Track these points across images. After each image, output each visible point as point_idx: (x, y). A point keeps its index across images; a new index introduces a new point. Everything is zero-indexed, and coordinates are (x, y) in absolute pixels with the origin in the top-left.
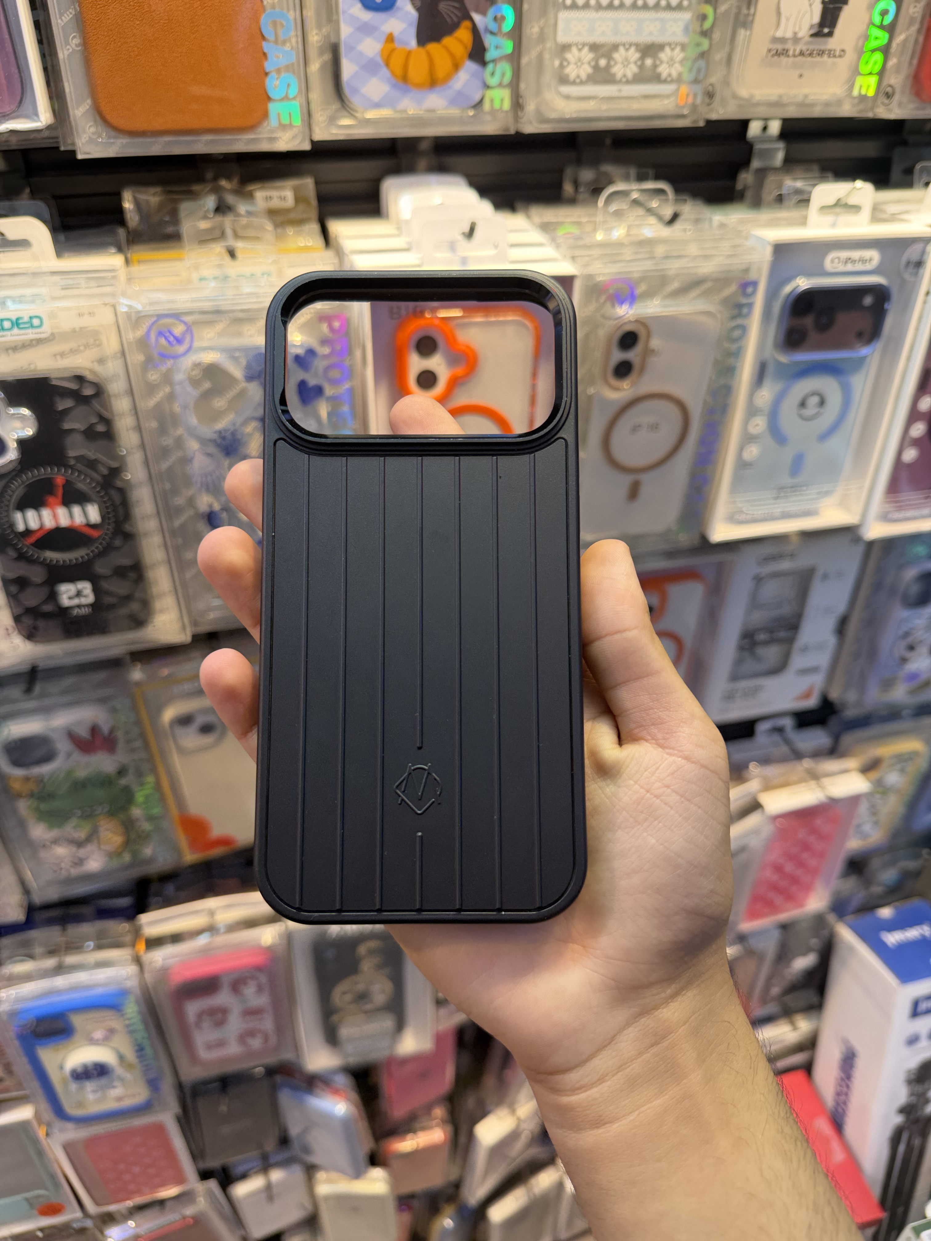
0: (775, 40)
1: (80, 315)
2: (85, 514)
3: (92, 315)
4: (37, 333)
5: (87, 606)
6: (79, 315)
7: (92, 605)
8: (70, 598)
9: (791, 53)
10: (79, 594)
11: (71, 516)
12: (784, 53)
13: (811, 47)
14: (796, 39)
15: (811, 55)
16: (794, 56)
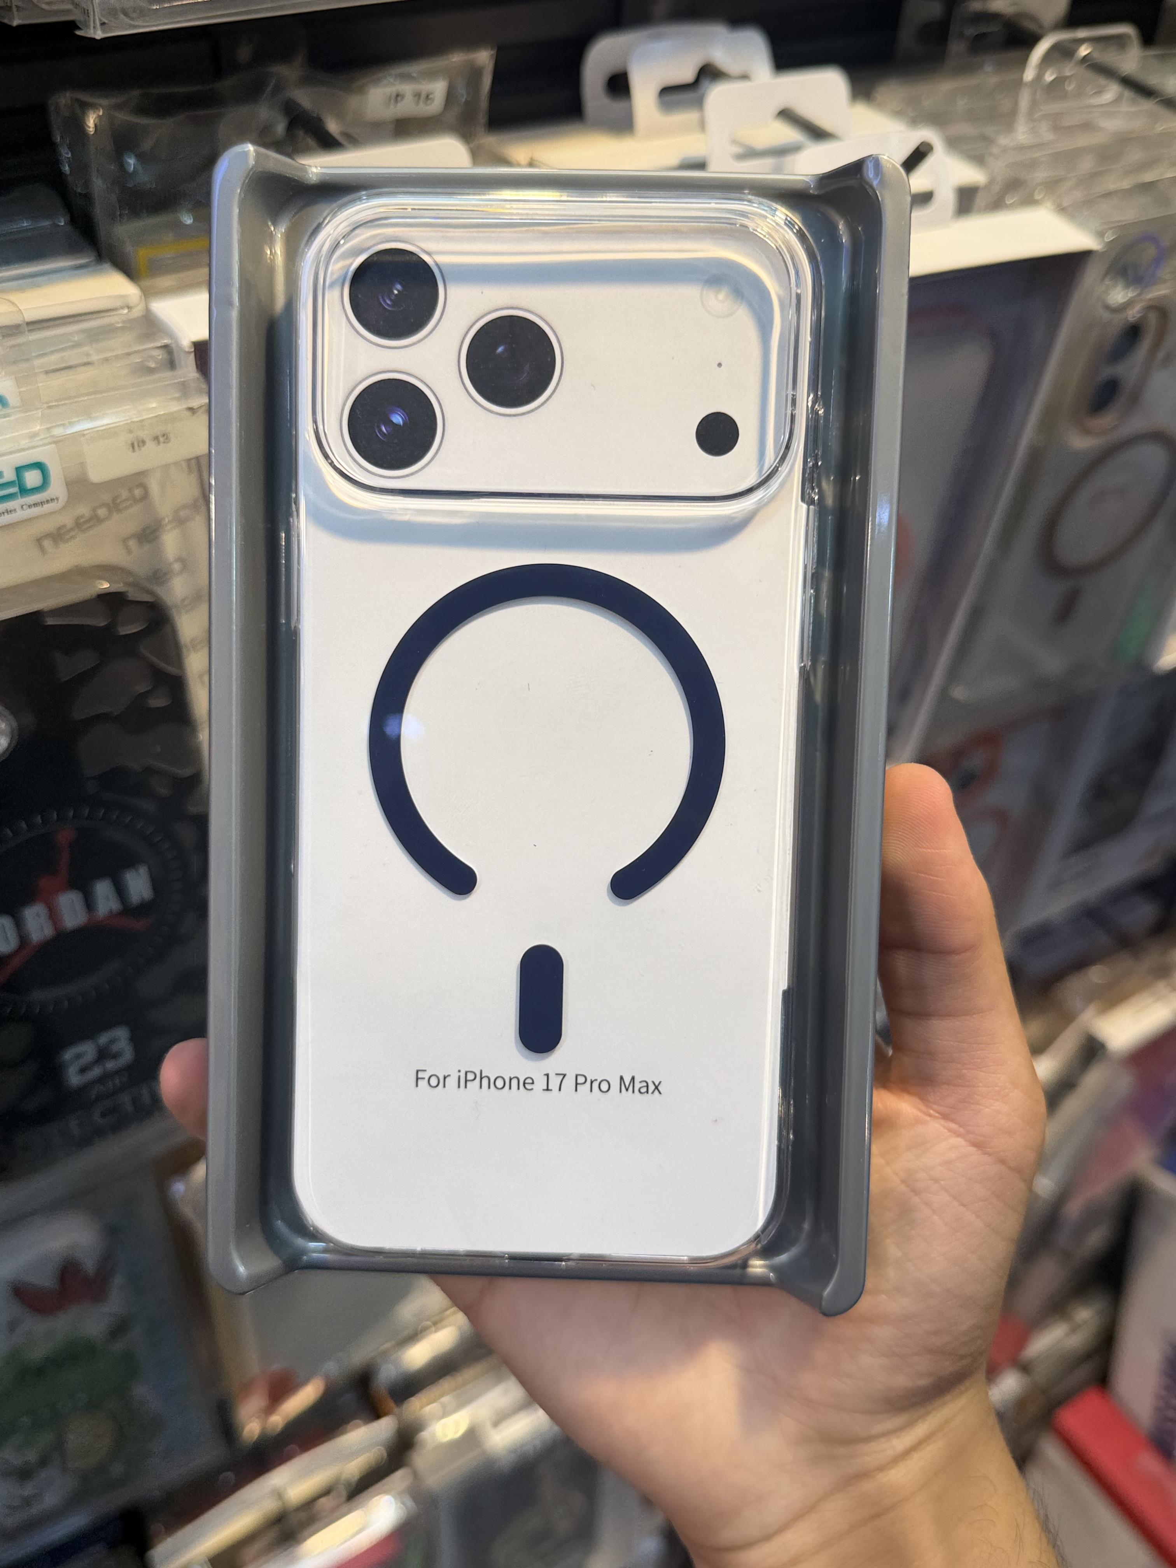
1: (137, 445)
2: (120, 890)
3: (161, 439)
4: (35, 505)
5: (117, 1072)
6: (133, 445)
7: (129, 1069)
8: (83, 1070)
10: (103, 1055)
11: (89, 903)
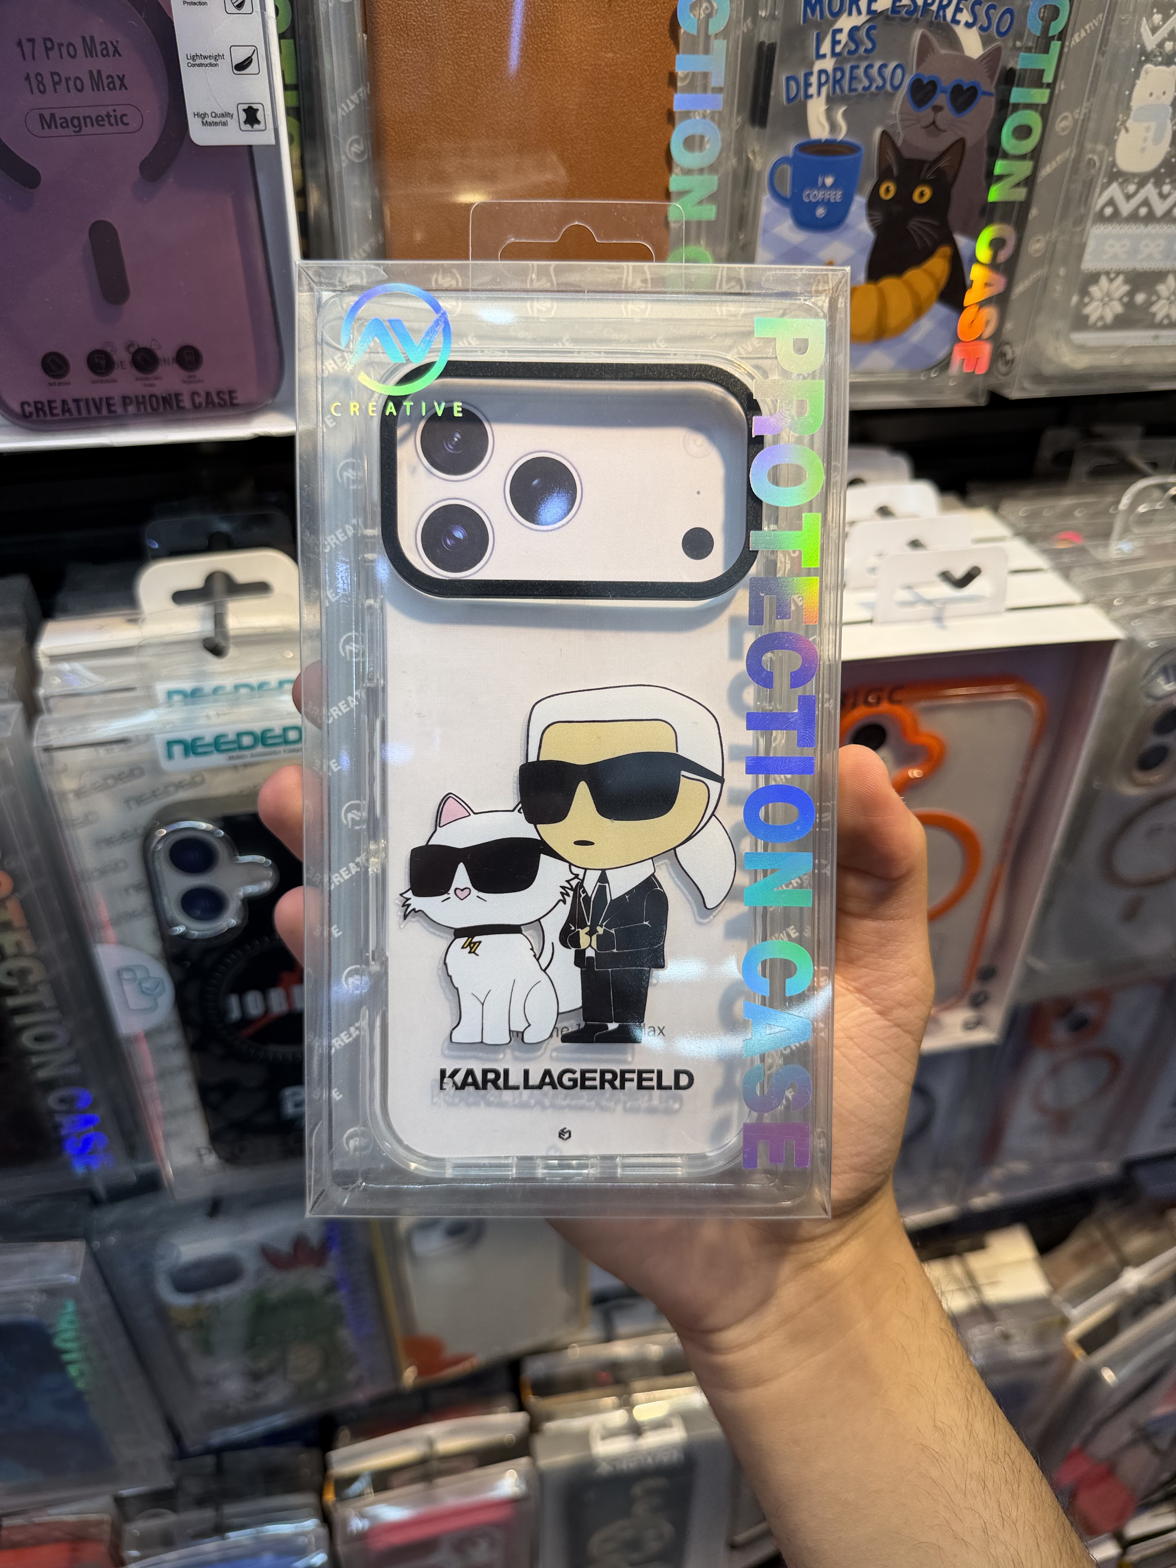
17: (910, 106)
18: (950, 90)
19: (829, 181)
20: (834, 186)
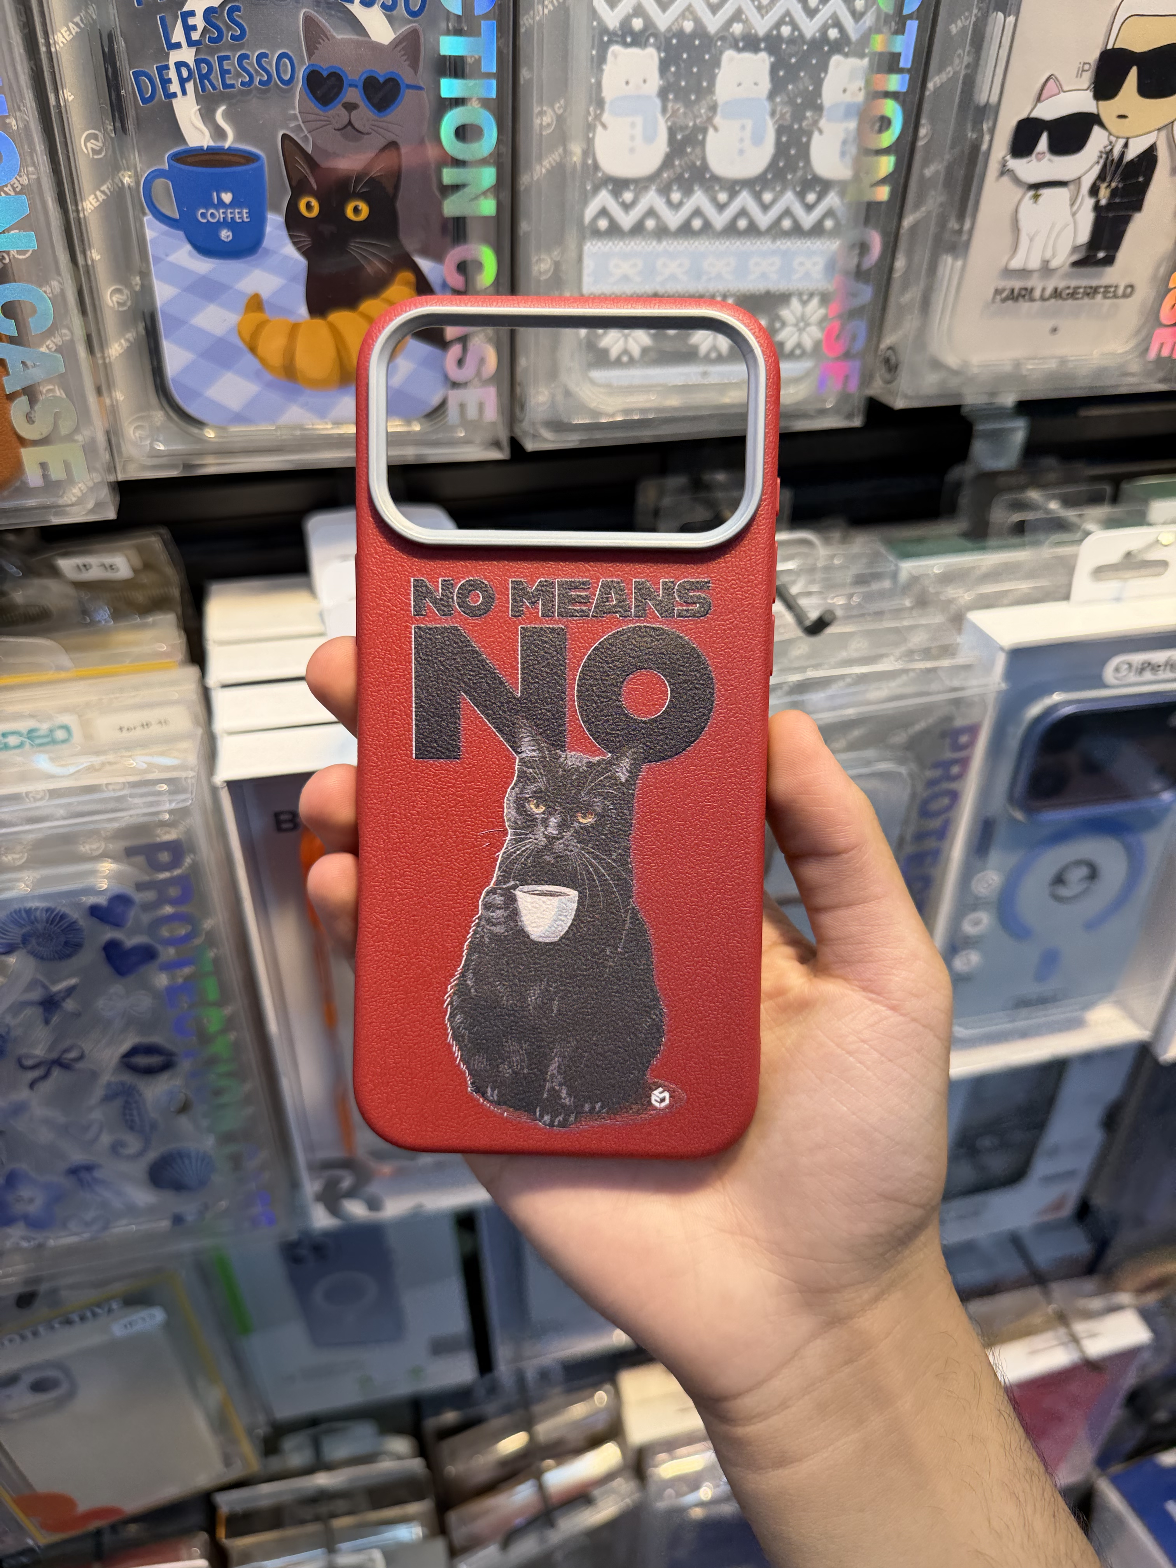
0: (1008, 273)
9: (1037, 294)
12: (1025, 294)
13: (1074, 283)
14: (1046, 270)
15: (1073, 295)
16: (1043, 299)
17: (312, 105)
18: (361, 84)
19: (227, 197)
20: (233, 204)
